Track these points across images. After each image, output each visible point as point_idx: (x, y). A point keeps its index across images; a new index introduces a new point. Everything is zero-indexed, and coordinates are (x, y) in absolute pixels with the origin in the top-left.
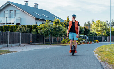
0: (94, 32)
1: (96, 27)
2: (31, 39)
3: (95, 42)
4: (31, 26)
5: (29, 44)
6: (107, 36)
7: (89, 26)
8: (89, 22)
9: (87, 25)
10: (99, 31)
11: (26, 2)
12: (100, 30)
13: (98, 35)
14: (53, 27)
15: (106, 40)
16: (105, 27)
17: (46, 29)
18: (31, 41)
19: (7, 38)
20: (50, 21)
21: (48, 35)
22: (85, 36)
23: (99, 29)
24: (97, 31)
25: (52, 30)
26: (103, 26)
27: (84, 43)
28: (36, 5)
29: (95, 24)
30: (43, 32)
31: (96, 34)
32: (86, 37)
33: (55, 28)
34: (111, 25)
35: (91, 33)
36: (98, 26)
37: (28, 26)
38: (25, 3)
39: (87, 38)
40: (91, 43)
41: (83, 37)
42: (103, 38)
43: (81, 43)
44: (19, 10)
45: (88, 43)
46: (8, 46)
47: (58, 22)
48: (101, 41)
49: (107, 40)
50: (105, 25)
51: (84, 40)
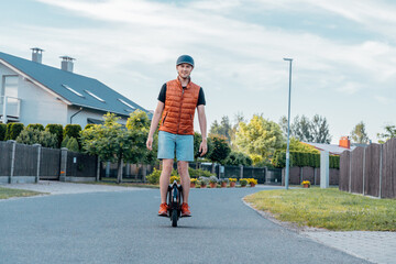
0: (241, 155)
1: (248, 139)
2: (64, 166)
3: (243, 185)
4: (61, 127)
5: (58, 180)
6: (281, 168)
7: (227, 134)
8: (225, 121)
9: (220, 131)
10: (259, 151)
11: (38, 50)
12: (260, 146)
13: (254, 164)
14: (130, 133)
15: (277, 179)
16: (277, 140)
17: (106, 140)
18: (64, 172)
19: (10, 159)
20: (118, 115)
21: (112, 155)
22: (215, 164)
23: (259, 143)
24: (252, 150)
25: (126, 142)
26: (271, 136)
27: (213, 183)
28: (67, 61)
29: (245, 130)
30: (99, 148)
31: (249, 161)
32: (217, 168)
33: (133, 138)
34: (299, 134)
35: (233, 158)
36: (256, 136)
37: (53, 128)
38: (34, 54)
39: (222, 169)
40: (231, 186)
41: (210, 168)
42: (269, 174)
43: (203, 185)
44: (17, 75)
45: (223, 186)
46: (9, 181)
47: (143, 121)
48: (262, 181)
49: (280, 180)
50: (276, 134)
51: (214, 177)
